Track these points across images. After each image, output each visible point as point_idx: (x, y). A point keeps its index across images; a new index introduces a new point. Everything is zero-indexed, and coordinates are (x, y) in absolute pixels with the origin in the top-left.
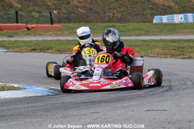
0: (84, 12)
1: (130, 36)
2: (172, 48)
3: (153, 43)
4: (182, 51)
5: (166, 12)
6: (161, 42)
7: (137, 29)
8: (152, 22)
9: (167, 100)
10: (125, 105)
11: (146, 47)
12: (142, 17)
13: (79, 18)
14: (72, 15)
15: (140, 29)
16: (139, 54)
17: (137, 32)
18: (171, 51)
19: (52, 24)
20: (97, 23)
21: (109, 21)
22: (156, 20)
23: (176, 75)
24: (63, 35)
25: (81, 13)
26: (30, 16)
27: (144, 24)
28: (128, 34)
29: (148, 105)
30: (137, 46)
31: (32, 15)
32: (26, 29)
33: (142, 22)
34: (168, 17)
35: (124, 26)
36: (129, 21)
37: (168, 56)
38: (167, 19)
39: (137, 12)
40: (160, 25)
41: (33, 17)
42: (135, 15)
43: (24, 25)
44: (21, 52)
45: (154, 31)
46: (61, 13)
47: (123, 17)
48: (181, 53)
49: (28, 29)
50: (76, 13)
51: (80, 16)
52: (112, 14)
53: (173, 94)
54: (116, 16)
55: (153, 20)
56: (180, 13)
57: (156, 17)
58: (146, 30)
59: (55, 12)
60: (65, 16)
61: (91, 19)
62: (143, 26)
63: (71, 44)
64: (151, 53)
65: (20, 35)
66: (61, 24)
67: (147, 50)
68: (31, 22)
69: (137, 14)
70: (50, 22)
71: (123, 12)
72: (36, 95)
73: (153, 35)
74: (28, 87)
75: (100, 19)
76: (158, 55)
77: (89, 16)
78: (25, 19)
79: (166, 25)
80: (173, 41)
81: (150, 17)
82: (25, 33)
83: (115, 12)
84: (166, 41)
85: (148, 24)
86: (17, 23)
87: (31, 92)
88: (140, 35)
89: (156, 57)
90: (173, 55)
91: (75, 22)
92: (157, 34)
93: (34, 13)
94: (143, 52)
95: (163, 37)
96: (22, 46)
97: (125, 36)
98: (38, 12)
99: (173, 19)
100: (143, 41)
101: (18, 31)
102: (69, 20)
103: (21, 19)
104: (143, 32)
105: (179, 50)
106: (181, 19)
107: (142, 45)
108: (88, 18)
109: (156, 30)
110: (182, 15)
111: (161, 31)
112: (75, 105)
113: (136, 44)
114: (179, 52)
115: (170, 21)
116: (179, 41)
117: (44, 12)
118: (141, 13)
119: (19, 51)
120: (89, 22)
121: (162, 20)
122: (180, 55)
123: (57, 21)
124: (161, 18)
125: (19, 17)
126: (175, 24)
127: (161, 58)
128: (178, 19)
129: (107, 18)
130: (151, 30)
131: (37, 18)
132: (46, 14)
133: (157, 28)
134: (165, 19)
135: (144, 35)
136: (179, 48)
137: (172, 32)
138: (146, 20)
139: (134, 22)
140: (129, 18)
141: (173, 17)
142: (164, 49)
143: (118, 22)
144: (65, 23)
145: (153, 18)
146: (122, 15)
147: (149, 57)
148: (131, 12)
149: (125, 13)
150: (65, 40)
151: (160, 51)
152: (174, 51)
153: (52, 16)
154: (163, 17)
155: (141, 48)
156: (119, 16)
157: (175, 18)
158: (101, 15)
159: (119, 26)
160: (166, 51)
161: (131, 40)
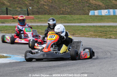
0: (48, 8)
1: (75, 23)
2: (100, 32)
3: (88, 28)
4: (105, 34)
5: (97, 9)
6: (93, 27)
7: (79, 19)
8: (89, 14)
9: (95, 66)
10: (69, 69)
11: (84, 31)
12: (83, 11)
13: (45, 11)
14: (40, 10)
15: (81, 19)
16: (79, 35)
17: (79, 21)
18: (99, 34)
19: (28, 15)
20: (55, 15)
21: (63, 14)
22: (91, 13)
23: (101, 49)
24: (35, 22)
25: (46, 8)
26: (15, 10)
27: (84, 16)
28: (74, 22)
29: (83, 69)
30: (79, 30)
31: (16, 10)
32: (12, 19)
33: (83, 14)
34: (98, 12)
35: (71, 17)
36: (75, 14)
37: (97, 37)
38: (97, 12)
39: (79, 8)
40: (93, 17)
41: (17, 11)
42: (78, 10)
43: (11, 16)
44: (9, 33)
45: (89, 20)
46: (34, 8)
47: (71, 11)
48: (105, 35)
49: (14, 18)
50: (43, 8)
51: (45, 10)
52: (64, 10)
53: (99, 62)
54: (67, 10)
55: (89, 13)
56: (106, 9)
57: (91, 11)
58: (85, 20)
59: (30, 8)
60: (36, 10)
61: (52, 12)
62: (83, 17)
63: (39, 29)
64: (87, 35)
65: (9, 22)
66: (34, 15)
67: (85, 33)
68: (16, 14)
69: (80, 9)
70: (27, 14)
71: (71, 8)
72: (17, 61)
73: (89, 23)
74: (12, 56)
75: (57, 12)
76: (91, 36)
77: (51, 11)
78: (12, 12)
79: (97, 16)
80: (101, 27)
81: (88, 12)
82: (12, 21)
83: (67, 8)
84: (96, 26)
85: (86, 16)
86: (7, 15)
87: (13, 59)
88: (81, 22)
89: (90, 37)
90: (100, 36)
91: (42, 14)
92: (91, 22)
93: (17, 8)
94: (82, 34)
95: (95, 24)
96: (9, 30)
97: (72, 23)
98: (20, 8)
99: (101, 13)
100: (82, 26)
101: (8, 20)
102: (39, 13)
103: (10, 12)
104: (83, 21)
105: (104, 33)
106: (106, 12)
107: (82, 30)
108: (50, 12)
109: (91, 19)
110: (107, 11)
111: (94, 20)
112: (40, 69)
113: (78, 28)
114: (103, 34)
115: (99, 14)
116: (104, 26)
117: (24, 8)
118: (82, 9)
119: (8, 32)
120: (51, 15)
121: (94, 13)
122: (104, 36)
123: (31, 13)
124: (94, 12)
125: (8, 11)
126: (102, 16)
127: (93, 37)
128: (104, 12)
129: (61, 12)
130: (88, 20)
131: (19, 12)
132: (25, 9)
133: (91, 18)
134: (96, 13)
135: (84, 22)
136: (103, 31)
137: (100, 21)
138: (85, 13)
139: (78, 14)
140: (75, 11)
141: (101, 11)
142: (95, 32)
143: (68, 14)
144: (36, 14)
145: (89, 12)
146: (71, 10)
147: (86, 37)
148: (76, 8)
149: (72, 9)
150: (36, 26)
151: (93, 33)
152: (101, 33)
153: (28, 10)
154: (95, 11)
155: (81, 31)
156: (69, 10)
157: (102, 12)
158: (58, 10)
159: (69, 17)
160: (96, 33)
161: (75, 26)
